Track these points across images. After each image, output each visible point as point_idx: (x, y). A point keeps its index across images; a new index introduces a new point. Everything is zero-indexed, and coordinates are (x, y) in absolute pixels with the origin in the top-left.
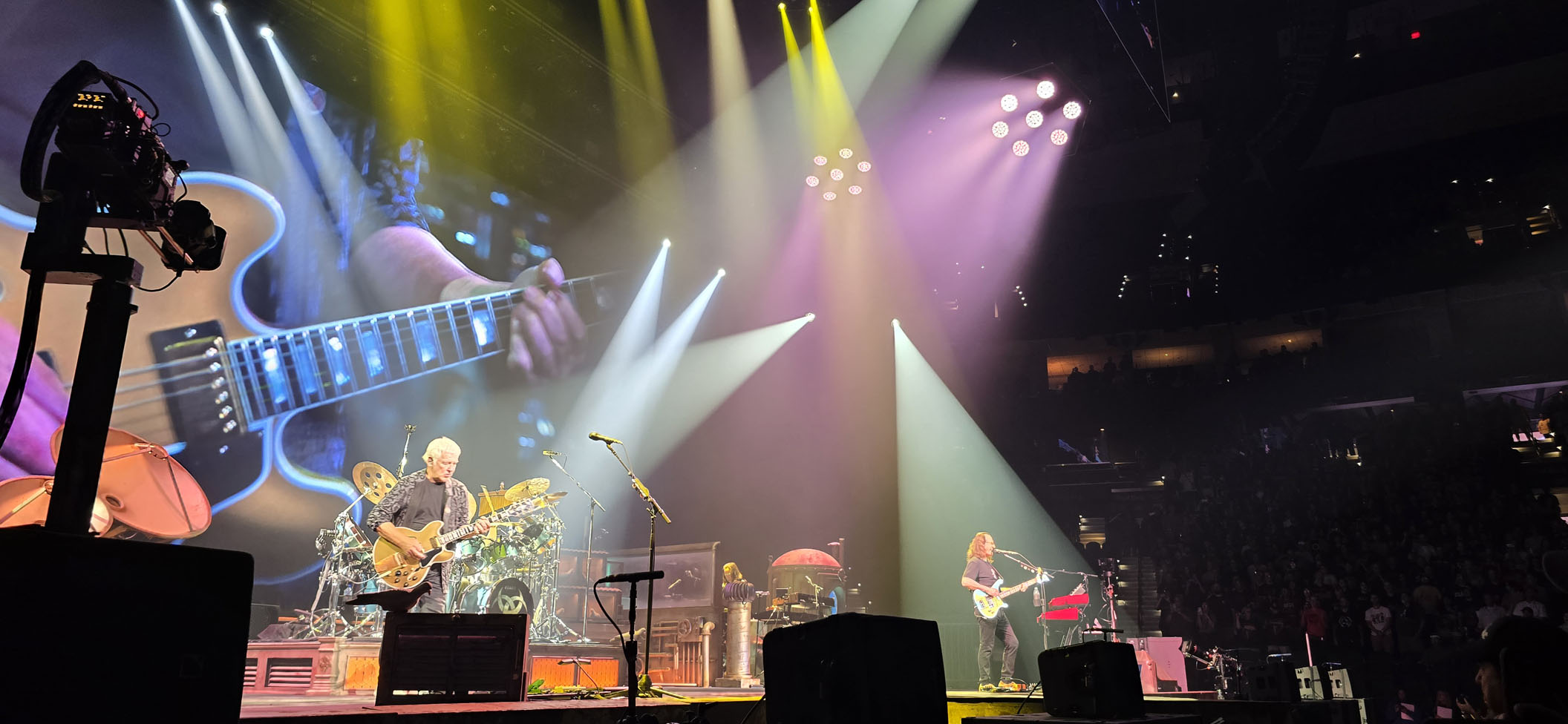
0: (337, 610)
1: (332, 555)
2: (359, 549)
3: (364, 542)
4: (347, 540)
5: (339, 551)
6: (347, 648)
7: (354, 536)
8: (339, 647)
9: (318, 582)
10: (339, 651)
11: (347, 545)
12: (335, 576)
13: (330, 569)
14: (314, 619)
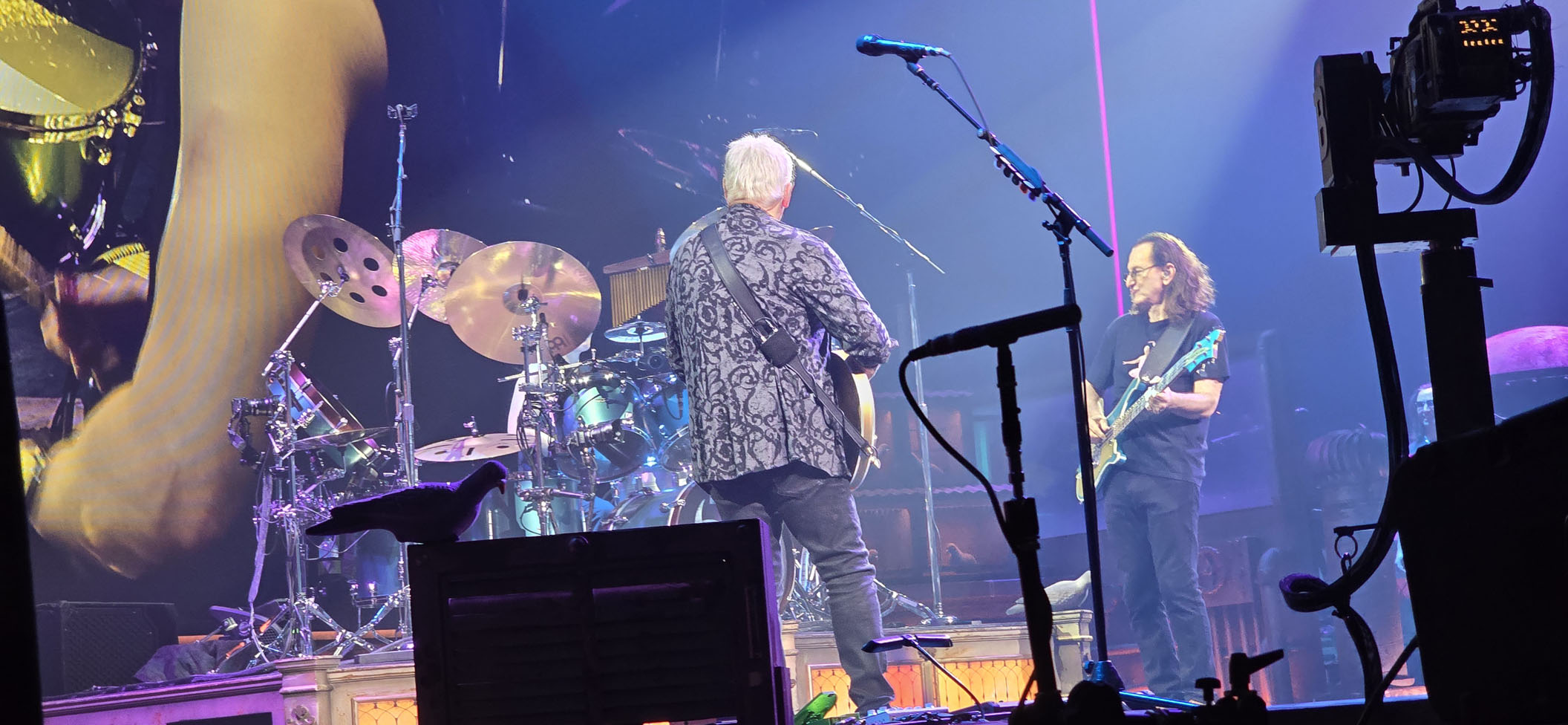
0: (308, 596)
1: (272, 459)
2: (333, 439)
3: (343, 420)
4: (304, 420)
5: (286, 446)
6: (347, 681)
7: (317, 408)
8: (327, 681)
9: (253, 531)
10: (330, 690)
11: (301, 433)
12: (287, 510)
13: (274, 497)
14: (258, 625)
